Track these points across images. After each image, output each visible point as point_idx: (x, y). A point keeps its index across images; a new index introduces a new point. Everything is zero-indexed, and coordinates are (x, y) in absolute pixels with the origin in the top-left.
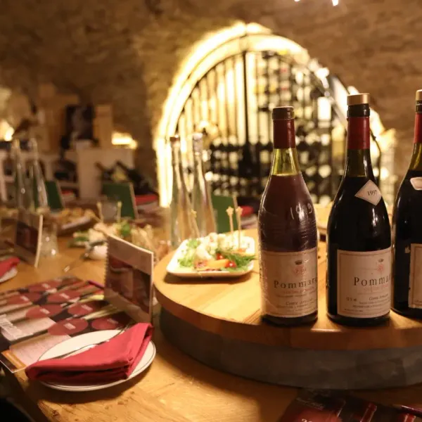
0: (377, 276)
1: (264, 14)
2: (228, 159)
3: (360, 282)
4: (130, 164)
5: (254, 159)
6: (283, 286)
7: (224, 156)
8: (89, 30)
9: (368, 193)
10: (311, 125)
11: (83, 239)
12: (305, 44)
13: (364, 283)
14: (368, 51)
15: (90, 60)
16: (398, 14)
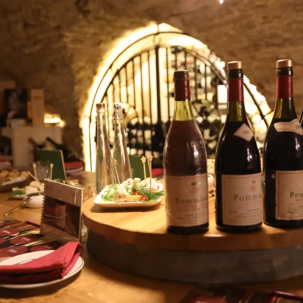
0: (251, 194)
1: (173, 15)
2: (143, 136)
3: (239, 198)
4: (59, 140)
6: (182, 202)
7: (140, 133)
8: (26, 25)
9: (243, 133)
10: (212, 107)
11: (20, 193)
12: (205, 41)
13: (241, 199)
14: (256, 46)
15: (26, 51)
16: (278, 17)
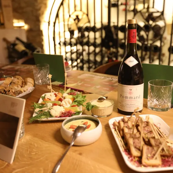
5: (115, 37)
9: (129, 61)
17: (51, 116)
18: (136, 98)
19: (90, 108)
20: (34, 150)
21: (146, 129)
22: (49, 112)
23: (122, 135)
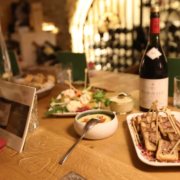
17: (67, 111)
18: (159, 93)
19: (108, 103)
20: (45, 142)
21: (166, 124)
22: (65, 107)
23: (138, 130)
